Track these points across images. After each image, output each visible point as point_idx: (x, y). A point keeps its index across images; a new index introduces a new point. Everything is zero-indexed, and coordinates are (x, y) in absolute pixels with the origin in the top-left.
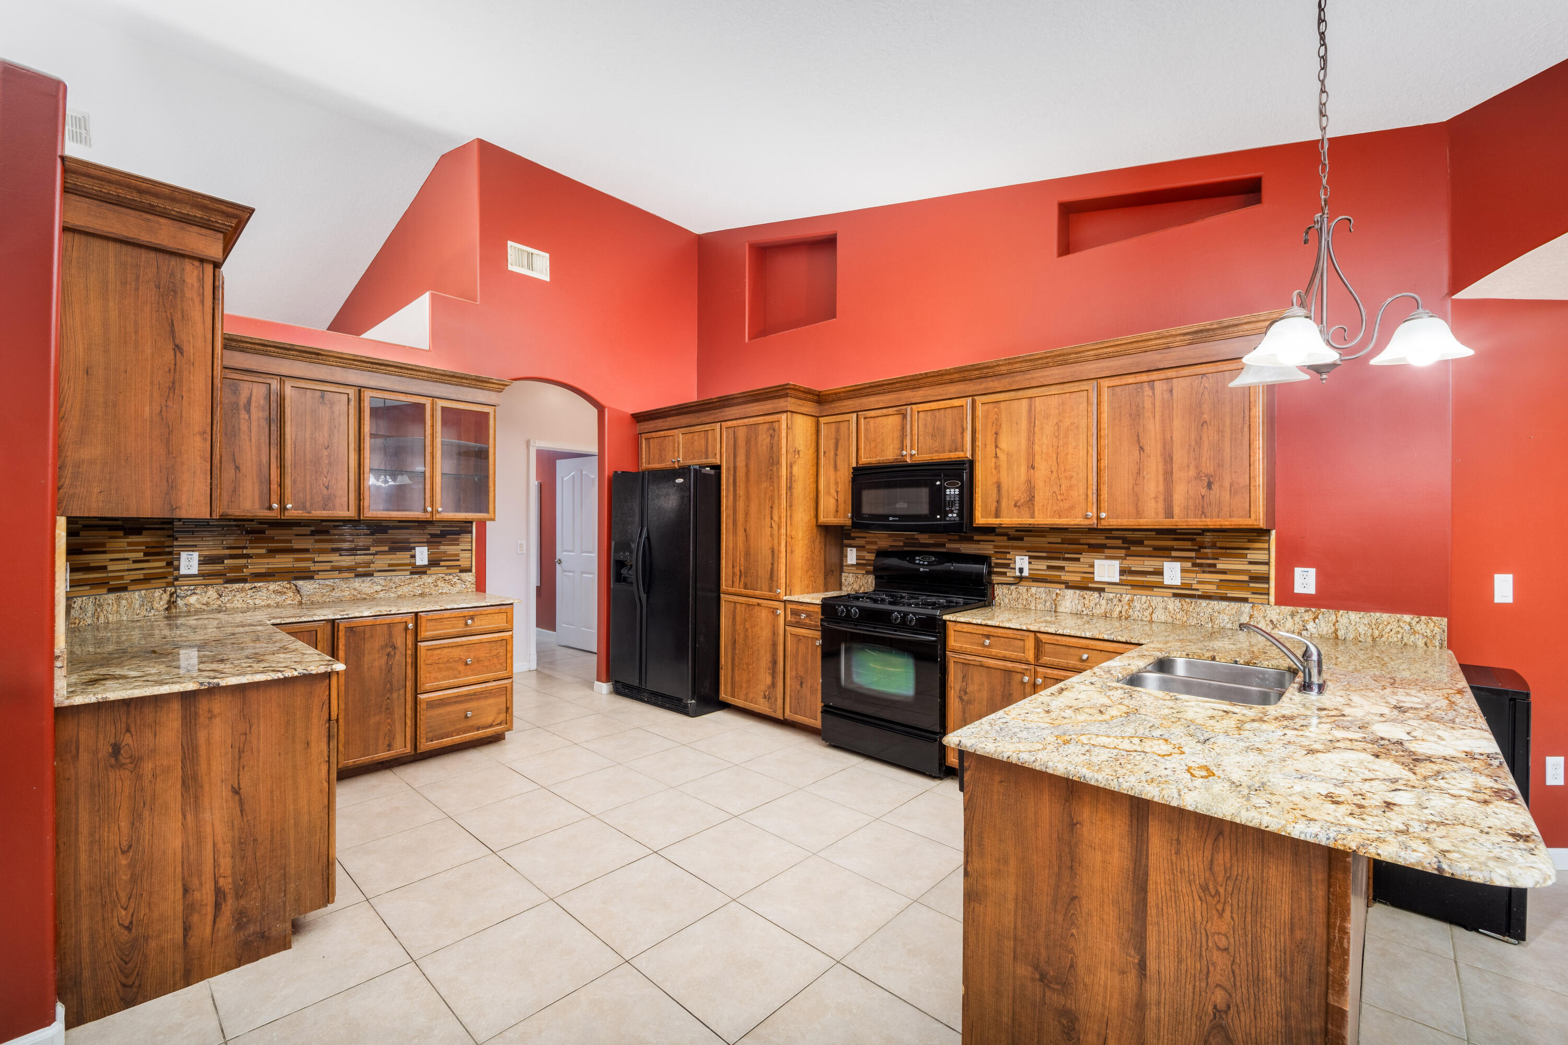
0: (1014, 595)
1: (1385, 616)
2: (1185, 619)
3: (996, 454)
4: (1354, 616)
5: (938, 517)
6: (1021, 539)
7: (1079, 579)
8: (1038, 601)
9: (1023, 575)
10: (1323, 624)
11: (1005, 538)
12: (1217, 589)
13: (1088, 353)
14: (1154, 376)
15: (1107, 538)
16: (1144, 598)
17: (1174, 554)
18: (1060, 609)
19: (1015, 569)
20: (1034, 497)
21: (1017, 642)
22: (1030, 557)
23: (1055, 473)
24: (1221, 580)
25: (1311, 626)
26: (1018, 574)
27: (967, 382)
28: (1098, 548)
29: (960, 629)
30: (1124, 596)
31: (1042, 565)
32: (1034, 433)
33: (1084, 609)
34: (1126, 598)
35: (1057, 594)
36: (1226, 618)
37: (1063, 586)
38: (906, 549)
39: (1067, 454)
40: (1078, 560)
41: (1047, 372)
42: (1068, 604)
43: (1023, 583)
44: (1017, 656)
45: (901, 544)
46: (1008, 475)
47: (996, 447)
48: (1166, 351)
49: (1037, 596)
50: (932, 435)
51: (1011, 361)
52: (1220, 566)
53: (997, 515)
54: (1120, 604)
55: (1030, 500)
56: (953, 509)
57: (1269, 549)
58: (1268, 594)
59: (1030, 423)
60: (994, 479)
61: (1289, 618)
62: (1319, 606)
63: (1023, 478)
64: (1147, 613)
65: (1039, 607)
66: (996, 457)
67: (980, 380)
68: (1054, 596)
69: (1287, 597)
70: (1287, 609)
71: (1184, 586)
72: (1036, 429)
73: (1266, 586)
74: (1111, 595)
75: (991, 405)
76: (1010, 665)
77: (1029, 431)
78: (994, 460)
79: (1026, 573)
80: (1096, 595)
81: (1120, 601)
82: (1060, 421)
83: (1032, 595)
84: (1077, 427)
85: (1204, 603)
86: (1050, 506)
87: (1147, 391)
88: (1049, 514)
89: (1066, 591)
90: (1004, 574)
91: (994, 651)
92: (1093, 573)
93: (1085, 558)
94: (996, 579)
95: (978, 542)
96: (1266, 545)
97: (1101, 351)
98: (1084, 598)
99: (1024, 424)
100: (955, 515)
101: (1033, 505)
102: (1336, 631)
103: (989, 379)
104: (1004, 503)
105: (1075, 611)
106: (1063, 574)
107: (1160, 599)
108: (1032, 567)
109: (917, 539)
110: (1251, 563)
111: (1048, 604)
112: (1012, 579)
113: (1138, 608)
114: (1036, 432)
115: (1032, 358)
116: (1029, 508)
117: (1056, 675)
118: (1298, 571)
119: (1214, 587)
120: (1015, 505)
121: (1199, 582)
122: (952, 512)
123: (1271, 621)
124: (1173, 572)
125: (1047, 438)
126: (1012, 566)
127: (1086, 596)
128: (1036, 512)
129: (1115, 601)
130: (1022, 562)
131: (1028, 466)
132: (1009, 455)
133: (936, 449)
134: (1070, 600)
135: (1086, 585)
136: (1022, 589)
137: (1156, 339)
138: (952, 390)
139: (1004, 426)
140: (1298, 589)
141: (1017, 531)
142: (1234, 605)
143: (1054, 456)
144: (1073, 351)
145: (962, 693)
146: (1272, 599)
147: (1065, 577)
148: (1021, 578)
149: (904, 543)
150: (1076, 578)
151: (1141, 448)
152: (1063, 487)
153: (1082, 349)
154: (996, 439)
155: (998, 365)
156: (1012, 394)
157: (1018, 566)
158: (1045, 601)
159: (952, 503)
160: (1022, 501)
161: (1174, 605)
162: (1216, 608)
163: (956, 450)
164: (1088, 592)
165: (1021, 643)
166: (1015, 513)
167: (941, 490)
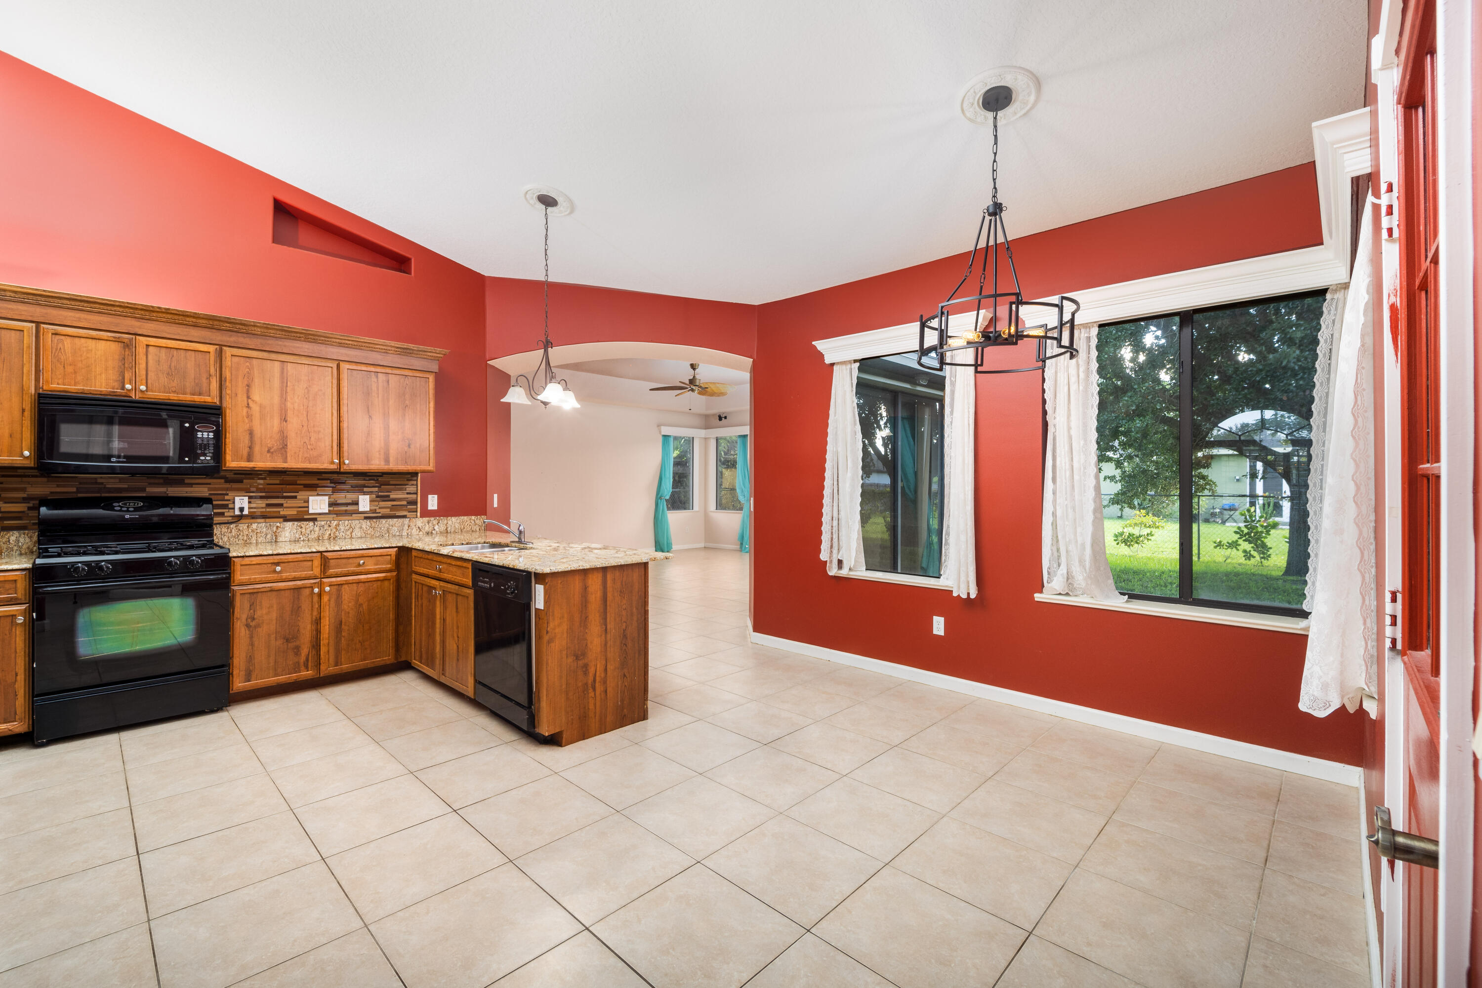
0: (234, 532)
1: (465, 517)
2: (373, 533)
3: (248, 404)
4: (454, 519)
5: (187, 459)
6: (241, 481)
7: (295, 513)
8: (259, 535)
9: (244, 513)
10: (442, 526)
11: (223, 481)
12: (390, 511)
13: (335, 340)
14: (379, 369)
15: (319, 479)
16: (347, 522)
17: (365, 489)
18: (280, 539)
19: (234, 509)
20: (286, 445)
21: (305, 563)
22: (250, 497)
23: (305, 427)
24: (393, 505)
25: (436, 527)
26: (237, 512)
27: (214, 331)
28: (312, 488)
29: (249, 563)
30: (332, 522)
31: (262, 503)
32: (286, 392)
33: (301, 536)
34: (335, 523)
35: (277, 527)
36: (396, 529)
37: (281, 520)
38: (80, 495)
39: (315, 414)
40: (295, 497)
41: (297, 344)
42: (287, 534)
43: (242, 521)
44: (306, 574)
45: (74, 490)
46: (261, 425)
47: (248, 397)
48: (385, 354)
49: (258, 531)
50: (168, 374)
51: (269, 326)
52: (393, 496)
53: (249, 459)
54: (330, 529)
55: (283, 448)
56: (206, 452)
57: (417, 485)
58: (417, 512)
59: (282, 382)
60: (247, 427)
61: (427, 524)
62: (440, 516)
63: (276, 428)
64: (348, 533)
65: (260, 540)
66: (248, 406)
67: (230, 333)
68: (275, 529)
69: (426, 513)
70: (425, 519)
71: (373, 511)
72: (288, 389)
73: (415, 507)
74: (323, 523)
75: (242, 359)
76: (299, 583)
77: (282, 390)
78: (245, 410)
79: (246, 512)
80: (311, 524)
81: (330, 526)
82: (310, 386)
83: (253, 531)
84: (324, 394)
85: (384, 521)
86: (301, 453)
87: (374, 379)
88: (300, 460)
89: (285, 523)
90: (222, 514)
91: (285, 575)
92: (308, 507)
93: (301, 495)
94: (217, 519)
95: (191, 485)
96: (415, 482)
97: (344, 341)
98: (301, 527)
99: (276, 382)
100: (208, 458)
101: (286, 452)
102: (446, 529)
103: (239, 334)
104: (257, 449)
105: (293, 539)
106: (282, 509)
107: (358, 522)
108: (253, 505)
109: (102, 483)
110: (408, 493)
111: (269, 536)
112: (230, 518)
113: (342, 530)
114: (288, 391)
115: (290, 329)
116: (282, 454)
117: (340, 581)
118: (430, 497)
119: (389, 510)
120: (269, 451)
121: (380, 508)
122: (205, 455)
123: (419, 527)
124: (365, 503)
125: (298, 398)
126: (231, 506)
127: (303, 526)
128: (289, 458)
129: (326, 527)
130: (241, 502)
131: (281, 419)
132: (261, 406)
133: (174, 389)
134: (289, 530)
135: (303, 517)
136: (243, 526)
137: (382, 345)
138: (195, 333)
139: (256, 380)
140: (430, 508)
141: (235, 474)
142: (400, 520)
143: (305, 413)
144: (325, 335)
145: (249, 620)
146: (419, 514)
147: (283, 512)
148: (241, 517)
149: (77, 488)
150: (293, 512)
151: (370, 416)
152: (312, 439)
153: (331, 336)
154: (248, 391)
155: (254, 326)
156: (265, 355)
157: (238, 505)
158: (266, 534)
159: (205, 446)
160: (275, 448)
161: (366, 524)
162: (391, 523)
163: (200, 394)
164: (305, 523)
165: (310, 563)
166: (268, 458)
167: (192, 432)
